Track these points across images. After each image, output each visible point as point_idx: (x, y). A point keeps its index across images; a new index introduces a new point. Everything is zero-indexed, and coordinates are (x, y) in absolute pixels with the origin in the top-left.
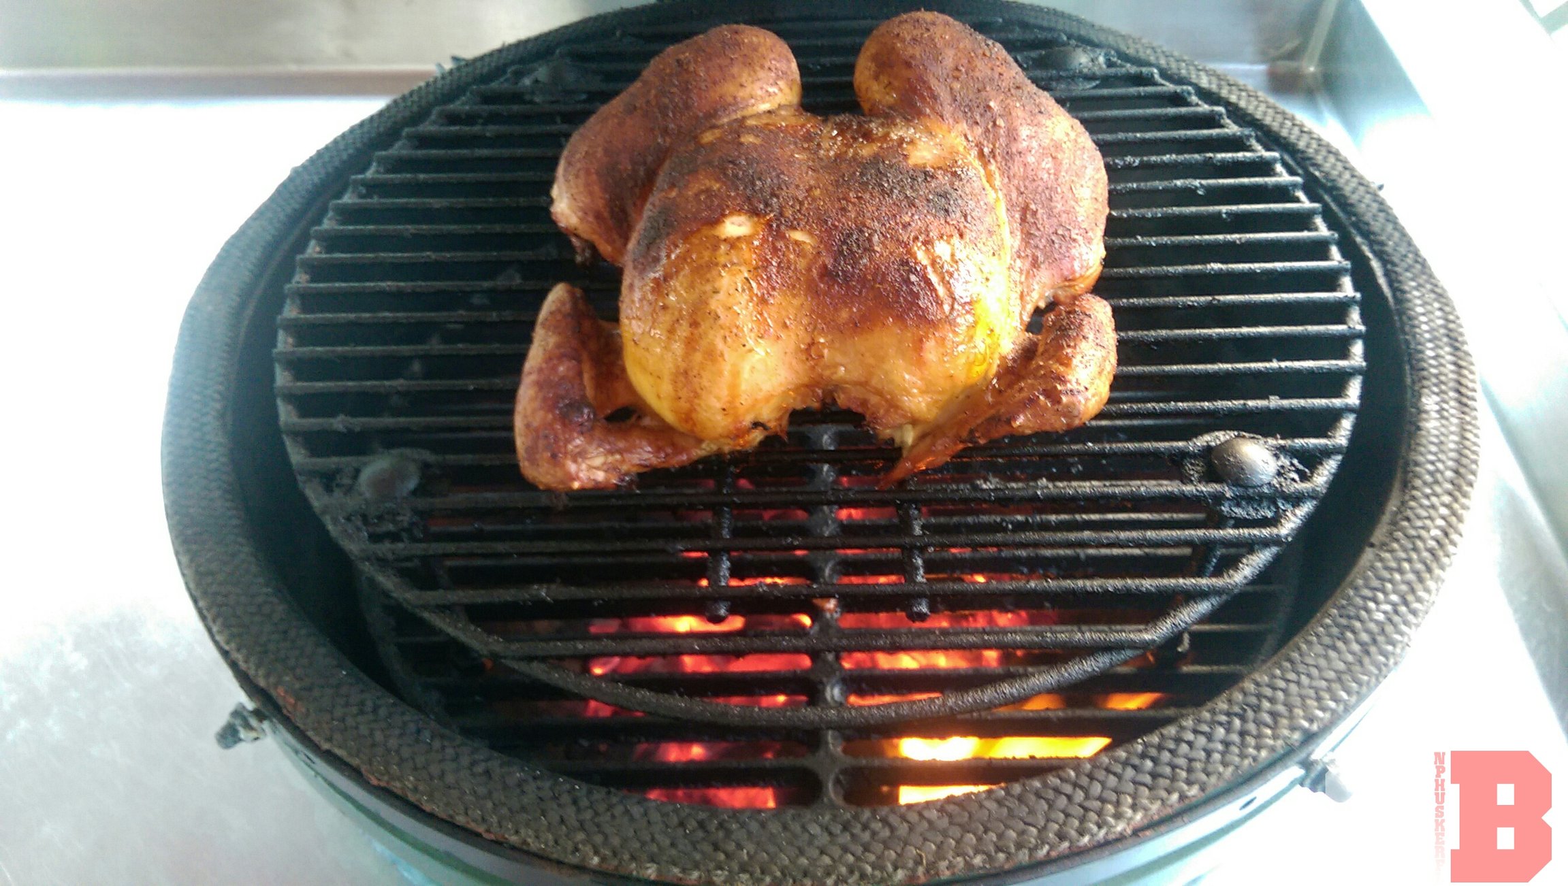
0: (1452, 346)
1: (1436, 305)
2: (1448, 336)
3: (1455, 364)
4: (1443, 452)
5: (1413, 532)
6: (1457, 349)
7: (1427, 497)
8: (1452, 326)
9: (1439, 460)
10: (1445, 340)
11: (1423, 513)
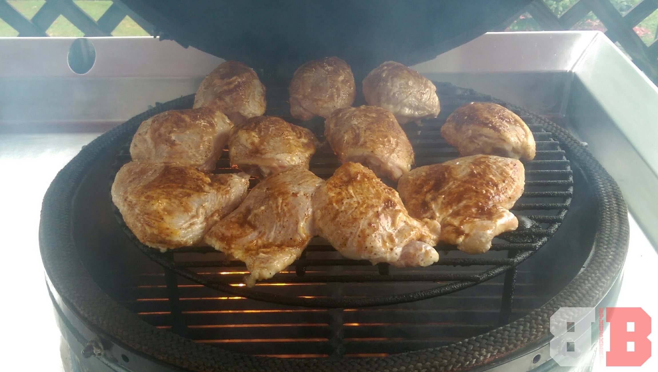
0: (615, 198)
1: (609, 184)
2: (614, 194)
3: (617, 204)
4: (612, 234)
5: (600, 260)
6: (617, 199)
7: (606, 249)
8: (615, 191)
9: (610, 236)
10: (613, 196)
11: (604, 254)
